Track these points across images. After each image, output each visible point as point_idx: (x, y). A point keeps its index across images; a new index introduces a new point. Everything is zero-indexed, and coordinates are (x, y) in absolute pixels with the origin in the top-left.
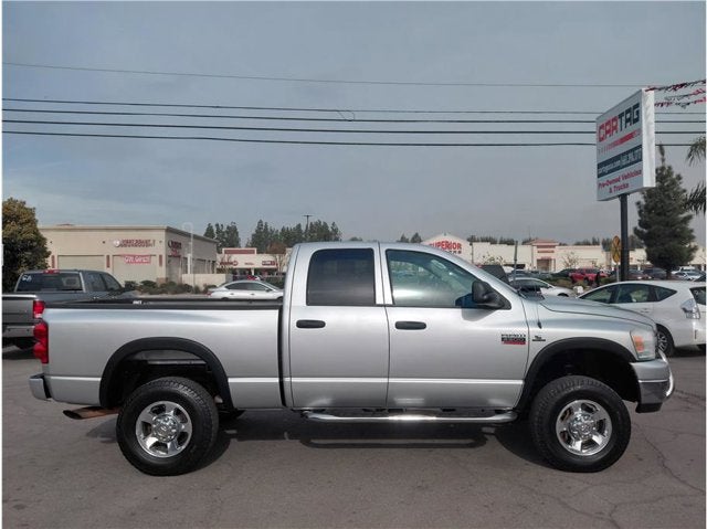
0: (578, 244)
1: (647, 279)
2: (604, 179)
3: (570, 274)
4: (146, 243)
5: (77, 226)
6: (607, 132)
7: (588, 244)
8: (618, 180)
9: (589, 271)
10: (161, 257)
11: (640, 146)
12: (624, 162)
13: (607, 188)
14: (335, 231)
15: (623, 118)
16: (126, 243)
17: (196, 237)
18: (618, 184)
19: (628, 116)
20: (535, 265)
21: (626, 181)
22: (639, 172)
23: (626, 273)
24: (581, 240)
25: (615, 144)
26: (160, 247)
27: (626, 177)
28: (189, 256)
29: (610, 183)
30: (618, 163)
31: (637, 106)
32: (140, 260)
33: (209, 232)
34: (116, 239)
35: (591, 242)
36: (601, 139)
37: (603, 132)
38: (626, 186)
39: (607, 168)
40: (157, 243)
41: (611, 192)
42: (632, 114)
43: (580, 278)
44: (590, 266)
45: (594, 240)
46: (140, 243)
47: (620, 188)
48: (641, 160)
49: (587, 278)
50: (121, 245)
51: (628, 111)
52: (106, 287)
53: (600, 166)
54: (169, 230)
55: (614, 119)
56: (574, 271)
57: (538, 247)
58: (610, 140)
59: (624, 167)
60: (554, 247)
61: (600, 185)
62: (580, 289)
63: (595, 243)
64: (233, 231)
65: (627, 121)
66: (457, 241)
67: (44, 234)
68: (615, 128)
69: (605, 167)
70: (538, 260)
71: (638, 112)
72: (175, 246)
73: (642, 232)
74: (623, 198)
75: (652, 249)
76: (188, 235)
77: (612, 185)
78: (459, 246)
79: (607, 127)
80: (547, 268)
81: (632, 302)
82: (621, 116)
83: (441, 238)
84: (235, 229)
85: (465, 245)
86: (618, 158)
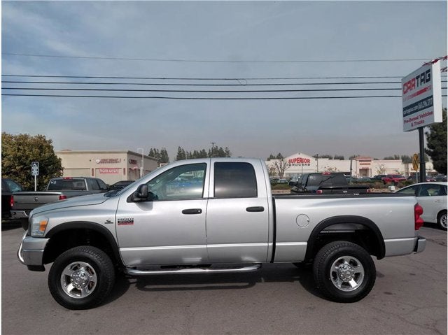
0: (386, 159)
1: (434, 181)
2: (408, 118)
3: (382, 178)
4: (116, 161)
5: (73, 151)
6: (409, 88)
7: (392, 159)
8: (417, 118)
9: (395, 176)
10: (124, 169)
11: (432, 97)
12: (421, 107)
13: (410, 123)
14: (228, 152)
15: (419, 79)
16: (103, 161)
17: (145, 157)
18: (417, 121)
19: (423, 77)
20: (358, 172)
21: (422, 119)
22: (432, 113)
23: (424, 177)
24: (388, 157)
25: (414, 95)
26: (124, 164)
27: (422, 116)
28: (142, 169)
29: (411, 120)
30: (416, 107)
31: (429, 71)
32: (112, 171)
33: (151, 153)
34: (98, 158)
35: (394, 157)
36: (405, 93)
37: (406, 87)
38: (422, 122)
39: (409, 111)
40: (122, 160)
41: (412, 125)
42: (426, 76)
43: (389, 180)
44: (394, 173)
45: (395, 156)
46: (112, 161)
47: (418, 123)
48: (432, 105)
49: (393, 181)
50: (100, 162)
51: (423, 74)
52: (100, 187)
53: (404, 109)
54: (129, 153)
55: (414, 80)
56: (385, 176)
57: (360, 161)
58: (410, 93)
59: (421, 110)
60: (370, 161)
61: (405, 121)
62: (393, 188)
63: (397, 158)
64: (164, 153)
65: (422, 81)
66: (307, 157)
67: (59, 156)
68: (414, 85)
69: (408, 110)
70: (360, 170)
71: (429, 75)
72: (133, 162)
73: (430, 151)
74: (421, 129)
75: (437, 162)
76: (141, 156)
77: (413, 122)
78: (309, 161)
79: (408, 85)
80: (366, 175)
81: (428, 195)
82: (417, 78)
83: (297, 156)
84: (166, 152)
85: (312, 160)
86: (416, 104)
